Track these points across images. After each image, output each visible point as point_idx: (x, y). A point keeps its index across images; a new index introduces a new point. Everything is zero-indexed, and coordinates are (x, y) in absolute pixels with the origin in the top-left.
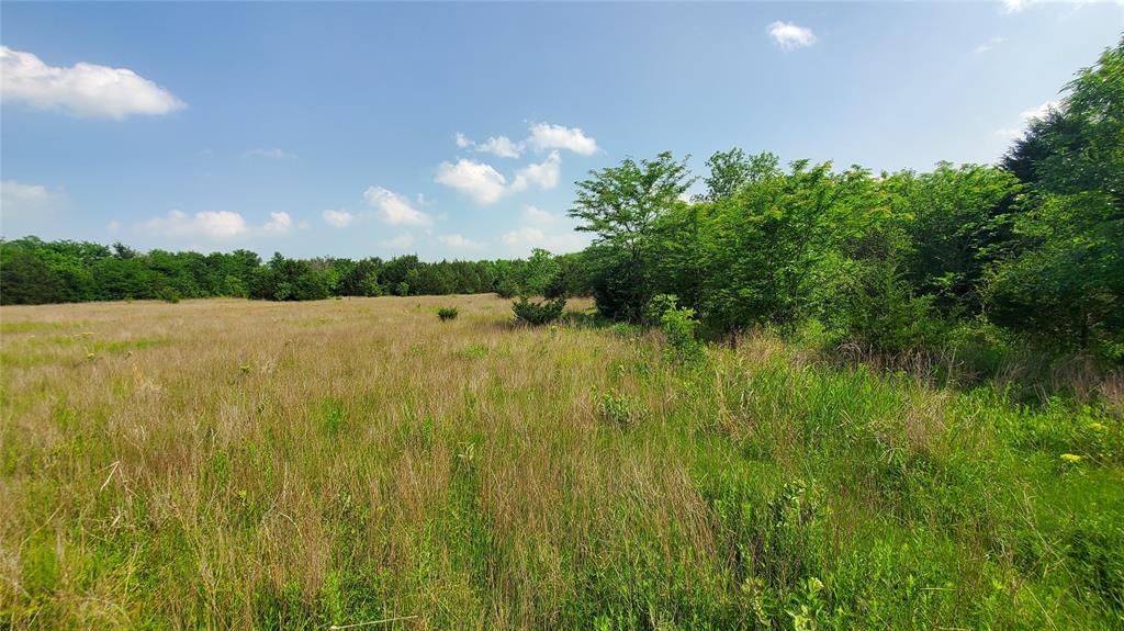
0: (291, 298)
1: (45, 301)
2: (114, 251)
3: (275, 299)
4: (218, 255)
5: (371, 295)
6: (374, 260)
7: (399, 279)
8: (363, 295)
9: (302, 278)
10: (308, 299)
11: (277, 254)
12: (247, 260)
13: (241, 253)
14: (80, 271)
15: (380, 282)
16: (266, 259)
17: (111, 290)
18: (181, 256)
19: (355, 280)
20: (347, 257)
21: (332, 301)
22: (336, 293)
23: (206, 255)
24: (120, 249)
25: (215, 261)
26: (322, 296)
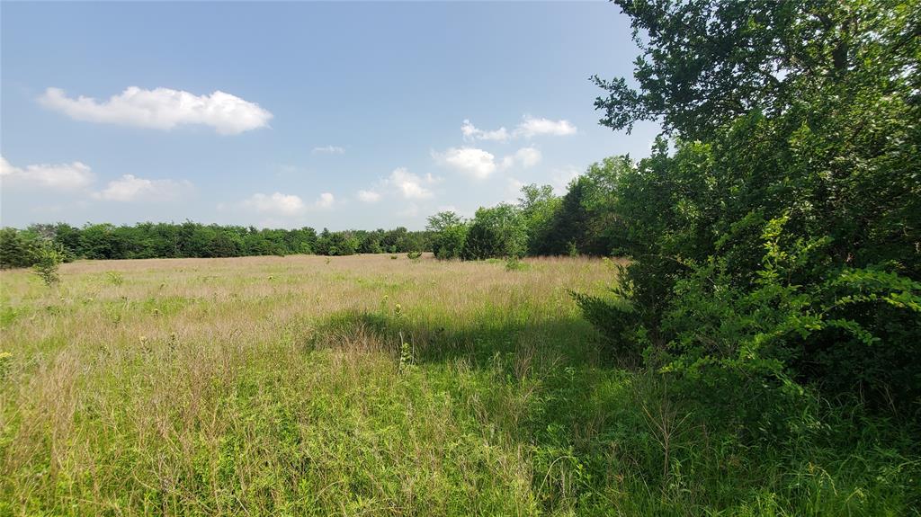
0: (336, 254)
1: (229, 256)
2: (249, 230)
3: (328, 255)
4: (295, 230)
5: (376, 253)
6: (380, 231)
7: (392, 244)
8: (371, 252)
9: (342, 244)
10: (344, 255)
11: (325, 229)
12: (309, 233)
13: (306, 229)
14: (241, 241)
15: (381, 245)
16: (319, 232)
17: (253, 251)
18: (276, 231)
19: (368, 244)
20: (363, 229)
21: (356, 256)
22: (357, 251)
23: (289, 231)
24: (252, 229)
25: (294, 233)
26: (350, 253)
